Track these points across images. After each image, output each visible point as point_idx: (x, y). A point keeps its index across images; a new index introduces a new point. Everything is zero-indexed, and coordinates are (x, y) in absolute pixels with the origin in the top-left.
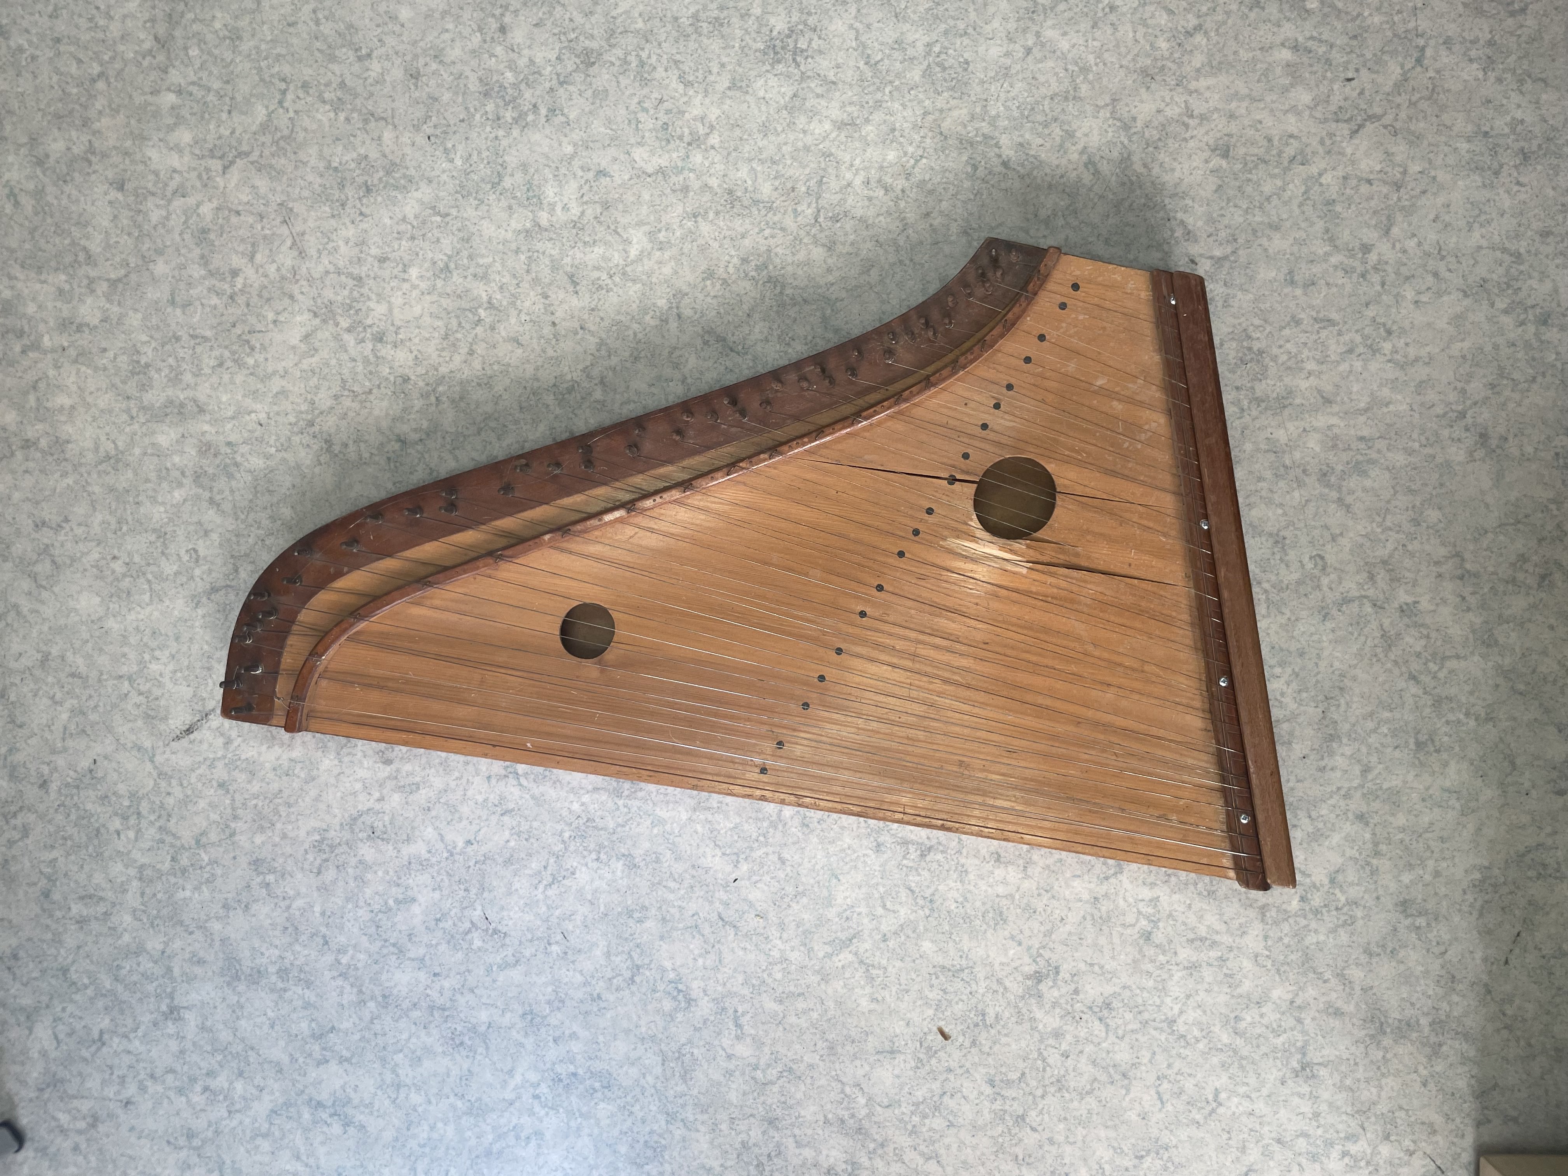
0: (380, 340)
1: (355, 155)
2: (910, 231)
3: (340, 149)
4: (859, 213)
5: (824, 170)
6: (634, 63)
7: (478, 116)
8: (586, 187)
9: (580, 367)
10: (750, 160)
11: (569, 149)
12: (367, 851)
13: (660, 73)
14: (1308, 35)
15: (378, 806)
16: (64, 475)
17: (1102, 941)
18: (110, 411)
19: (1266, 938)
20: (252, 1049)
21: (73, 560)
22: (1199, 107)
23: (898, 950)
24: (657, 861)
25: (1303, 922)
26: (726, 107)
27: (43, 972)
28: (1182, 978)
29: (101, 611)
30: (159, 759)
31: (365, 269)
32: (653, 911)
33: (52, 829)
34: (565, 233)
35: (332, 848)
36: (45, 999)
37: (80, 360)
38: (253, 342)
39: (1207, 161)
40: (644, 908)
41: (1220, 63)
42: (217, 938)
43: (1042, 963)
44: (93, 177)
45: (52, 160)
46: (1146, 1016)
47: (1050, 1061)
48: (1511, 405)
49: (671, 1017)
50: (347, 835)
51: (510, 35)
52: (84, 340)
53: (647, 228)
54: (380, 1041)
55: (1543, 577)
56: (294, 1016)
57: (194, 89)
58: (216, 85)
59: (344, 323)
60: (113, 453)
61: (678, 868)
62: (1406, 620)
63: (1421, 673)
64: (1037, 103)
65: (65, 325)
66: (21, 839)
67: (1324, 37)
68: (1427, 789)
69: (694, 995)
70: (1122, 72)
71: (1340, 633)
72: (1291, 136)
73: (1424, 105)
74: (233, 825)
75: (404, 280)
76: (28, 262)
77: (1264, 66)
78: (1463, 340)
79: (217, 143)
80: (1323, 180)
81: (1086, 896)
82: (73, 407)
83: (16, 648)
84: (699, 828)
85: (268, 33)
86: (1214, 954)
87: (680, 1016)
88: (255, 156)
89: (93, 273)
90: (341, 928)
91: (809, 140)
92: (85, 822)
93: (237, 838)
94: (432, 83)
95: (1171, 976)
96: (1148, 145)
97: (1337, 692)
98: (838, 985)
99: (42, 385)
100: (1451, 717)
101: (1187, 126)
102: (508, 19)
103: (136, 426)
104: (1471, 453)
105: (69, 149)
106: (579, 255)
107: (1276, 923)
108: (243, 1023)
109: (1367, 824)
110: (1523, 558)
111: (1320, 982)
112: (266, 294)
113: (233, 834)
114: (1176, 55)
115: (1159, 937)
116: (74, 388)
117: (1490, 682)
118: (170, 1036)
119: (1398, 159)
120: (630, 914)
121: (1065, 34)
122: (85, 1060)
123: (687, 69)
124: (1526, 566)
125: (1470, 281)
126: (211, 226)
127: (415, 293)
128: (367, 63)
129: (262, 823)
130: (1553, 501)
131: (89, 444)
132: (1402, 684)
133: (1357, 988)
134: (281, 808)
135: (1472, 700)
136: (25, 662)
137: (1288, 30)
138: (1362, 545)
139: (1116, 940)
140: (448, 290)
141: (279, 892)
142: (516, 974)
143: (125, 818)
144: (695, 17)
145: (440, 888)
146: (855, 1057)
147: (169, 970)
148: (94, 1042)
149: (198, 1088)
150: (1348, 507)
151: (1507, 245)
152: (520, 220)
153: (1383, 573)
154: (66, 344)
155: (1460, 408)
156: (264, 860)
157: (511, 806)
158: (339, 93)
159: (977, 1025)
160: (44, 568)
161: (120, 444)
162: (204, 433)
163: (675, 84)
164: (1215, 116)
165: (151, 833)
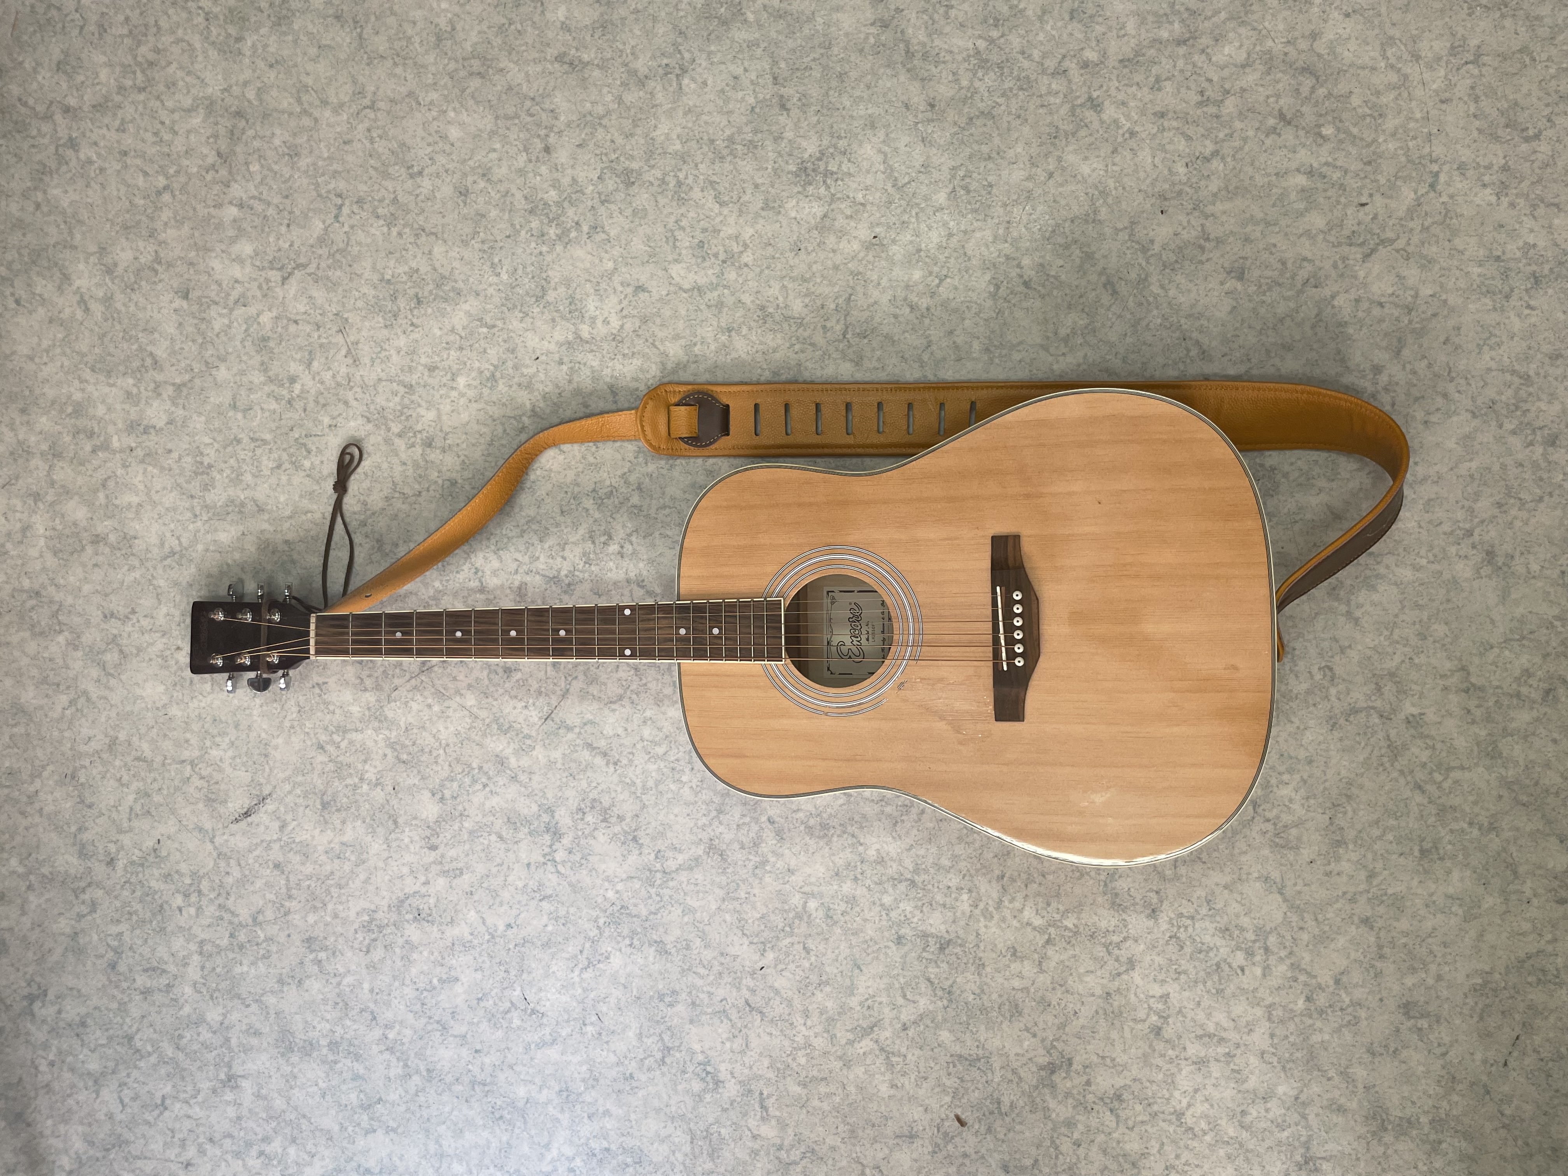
0: (430, 445)
1: (406, 269)
2: (934, 347)
3: (392, 263)
4: (885, 329)
5: (853, 288)
6: (672, 183)
7: (523, 233)
8: (625, 303)
9: (619, 473)
10: (783, 278)
11: (610, 265)
12: (413, 932)
13: (696, 194)
14: (1323, 160)
15: (423, 890)
16: (132, 568)
17: (1114, 1035)
18: (175, 509)
19: (1272, 1036)
20: (304, 1116)
21: (139, 650)
22: (1215, 231)
23: (917, 1039)
24: (688, 948)
25: (1310, 1022)
26: (759, 227)
27: (110, 1039)
28: (1192, 1072)
29: (165, 699)
30: (218, 840)
31: (415, 377)
32: (684, 996)
33: (118, 904)
34: (605, 346)
35: (381, 928)
36: (111, 1064)
37: (148, 460)
38: (310, 446)
39: (1222, 283)
40: (674, 992)
41: (1237, 188)
42: (272, 1012)
43: (1055, 1054)
44: (160, 286)
45: (120, 270)
46: (1155, 1108)
47: (1064, 1148)
48: (1518, 524)
49: (699, 1097)
50: (394, 917)
51: (554, 155)
52: (152, 441)
53: (683, 342)
54: (425, 1113)
55: (1548, 692)
56: (344, 1087)
57: (255, 204)
58: (276, 200)
59: (396, 428)
60: (178, 549)
61: (708, 955)
62: (1412, 731)
63: (1426, 782)
64: (1058, 225)
65: (132, 427)
66: (90, 913)
67: (1339, 164)
68: (1431, 895)
69: (722, 1076)
70: (1141, 196)
71: (1347, 742)
72: (1305, 259)
73: (1436, 230)
74: (287, 904)
75: (452, 388)
76: (98, 366)
77: (1280, 191)
78: (1471, 460)
79: (277, 255)
80: (1336, 303)
81: (1098, 991)
82: (139, 505)
83: (86, 731)
84: (728, 917)
85: (324, 150)
86: (1221, 1050)
87: (708, 1097)
88: (312, 268)
89: (159, 377)
90: (388, 1004)
91: (838, 259)
92: (149, 899)
93: (290, 917)
94: (481, 200)
95: (1180, 1070)
96: (1165, 266)
97: (1344, 800)
98: (859, 1071)
99: (111, 484)
100: (1455, 826)
101: (1202, 248)
102: (552, 139)
103: (199, 524)
104: (1478, 572)
105: (136, 258)
106: (619, 367)
107: (1282, 1022)
108: (295, 1091)
109: (1372, 928)
110: (1527, 673)
111: (1324, 1080)
112: (322, 401)
113: (286, 914)
114: (1194, 180)
115: (1169, 1032)
116: (141, 487)
117: (1494, 793)
118: (228, 1103)
119: (1410, 282)
120: (661, 998)
121: (1086, 158)
122: (148, 1123)
123: (722, 190)
124: (1530, 681)
125: (1479, 402)
126: (270, 334)
127: (463, 401)
128: (419, 180)
129: (315, 903)
130: (1558, 618)
131: (154, 540)
132: (1408, 793)
133: (1360, 1086)
134: (333, 890)
135: (1477, 809)
136: (94, 745)
137: (1303, 156)
138: (1369, 658)
139: (1127, 1034)
140: (494, 398)
141: (330, 968)
142: (553, 1053)
143: (187, 896)
144: (731, 140)
145: (481, 969)
146: (875, 1140)
147: (228, 1040)
148: (157, 1106)
149: (254, 1152)
150: (1357, 621)
151: (1517, 367)
152: (562, 333)
153: (1390, 684)
154: (133, 445)
155: (1467, 526)
156: (316, 939)
157: (549, 892)
158: (392, 209)
159: (992, 1113)
160: (111, 657)
161: (183, 540)
162: (262, 532)
163: (710, 203)
164: (1231, 239)
165: (211, 910)
